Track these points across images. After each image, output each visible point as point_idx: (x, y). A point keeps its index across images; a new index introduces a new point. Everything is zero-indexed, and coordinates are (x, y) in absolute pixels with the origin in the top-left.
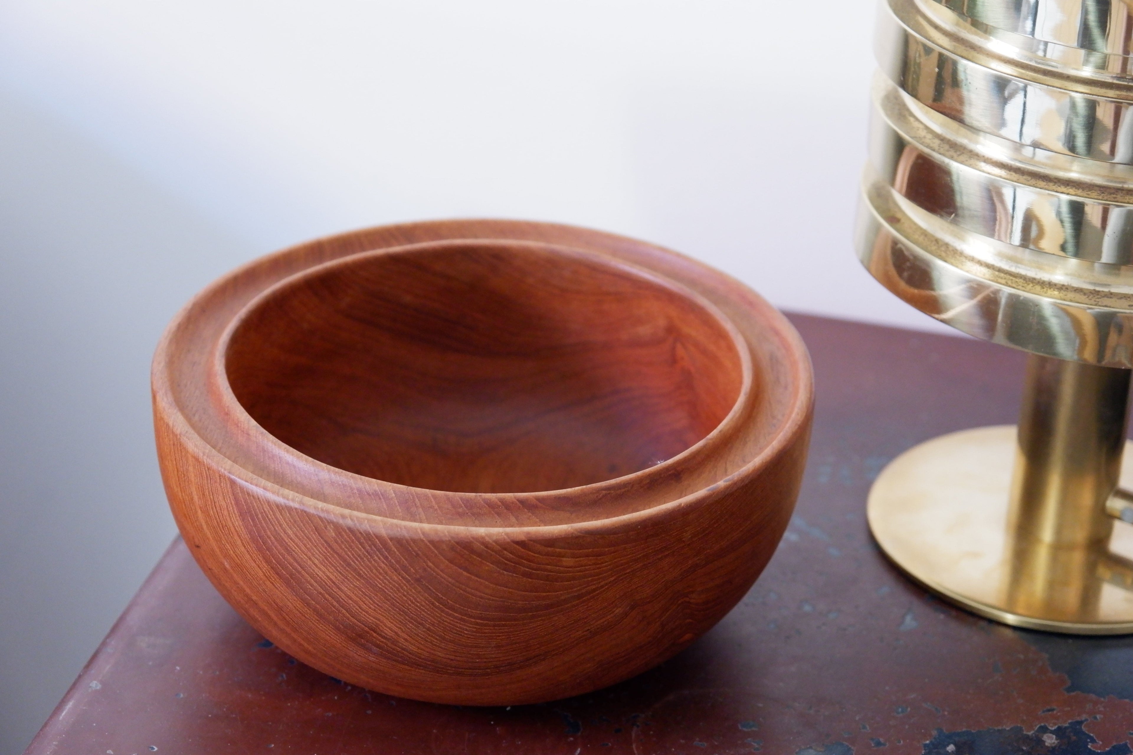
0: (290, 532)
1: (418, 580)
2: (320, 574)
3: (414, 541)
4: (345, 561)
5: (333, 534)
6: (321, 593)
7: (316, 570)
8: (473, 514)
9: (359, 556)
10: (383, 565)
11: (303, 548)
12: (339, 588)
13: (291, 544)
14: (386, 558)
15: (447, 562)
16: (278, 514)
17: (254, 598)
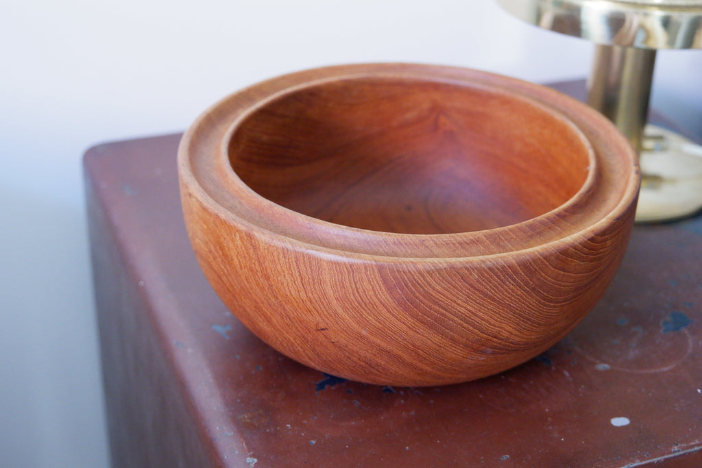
0: (438, 288)
2: (462, 310)
4: (483, 293)
5: (477, 277)
6: (459, 324)
7: (459, 308)
8: (537, 234)
9: (496, 286)
10: (512, 287)
11: (449, 296)
12: (476, 315)
13: (439, 296)
14: (515, 280)
16: (429, 278)
17: (389, 348)
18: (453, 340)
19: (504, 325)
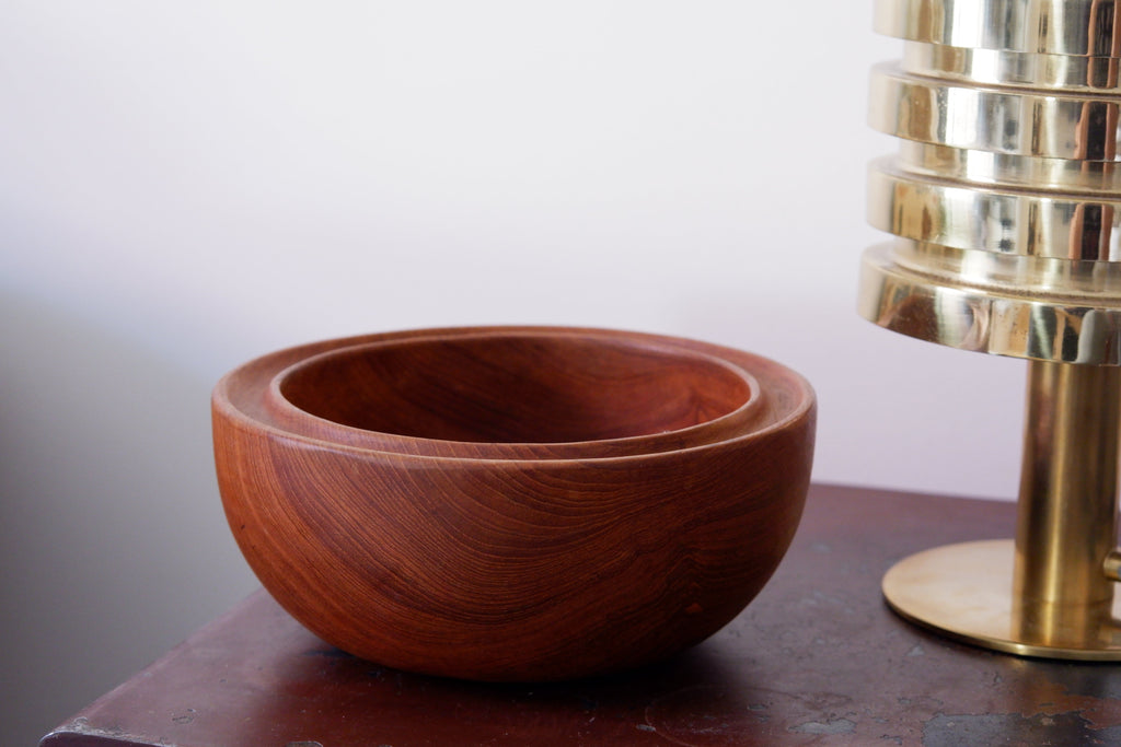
0: (320, 477)
1: (434, 513)
2: (346, 516)
3: (430, 471)
4: (368, 499)
5: (357, 472)
6: (346, 537)
7: (343, 513)
9: (381, 491)
10: (402, 499)
11: (330, 490)
12: (363, 529)
13: (321, 491)
14: (404, 490)
15: (461, 492)
16: (309, 461)
17: (290, 560)
18: (345, 561)
19: (406, 560)
